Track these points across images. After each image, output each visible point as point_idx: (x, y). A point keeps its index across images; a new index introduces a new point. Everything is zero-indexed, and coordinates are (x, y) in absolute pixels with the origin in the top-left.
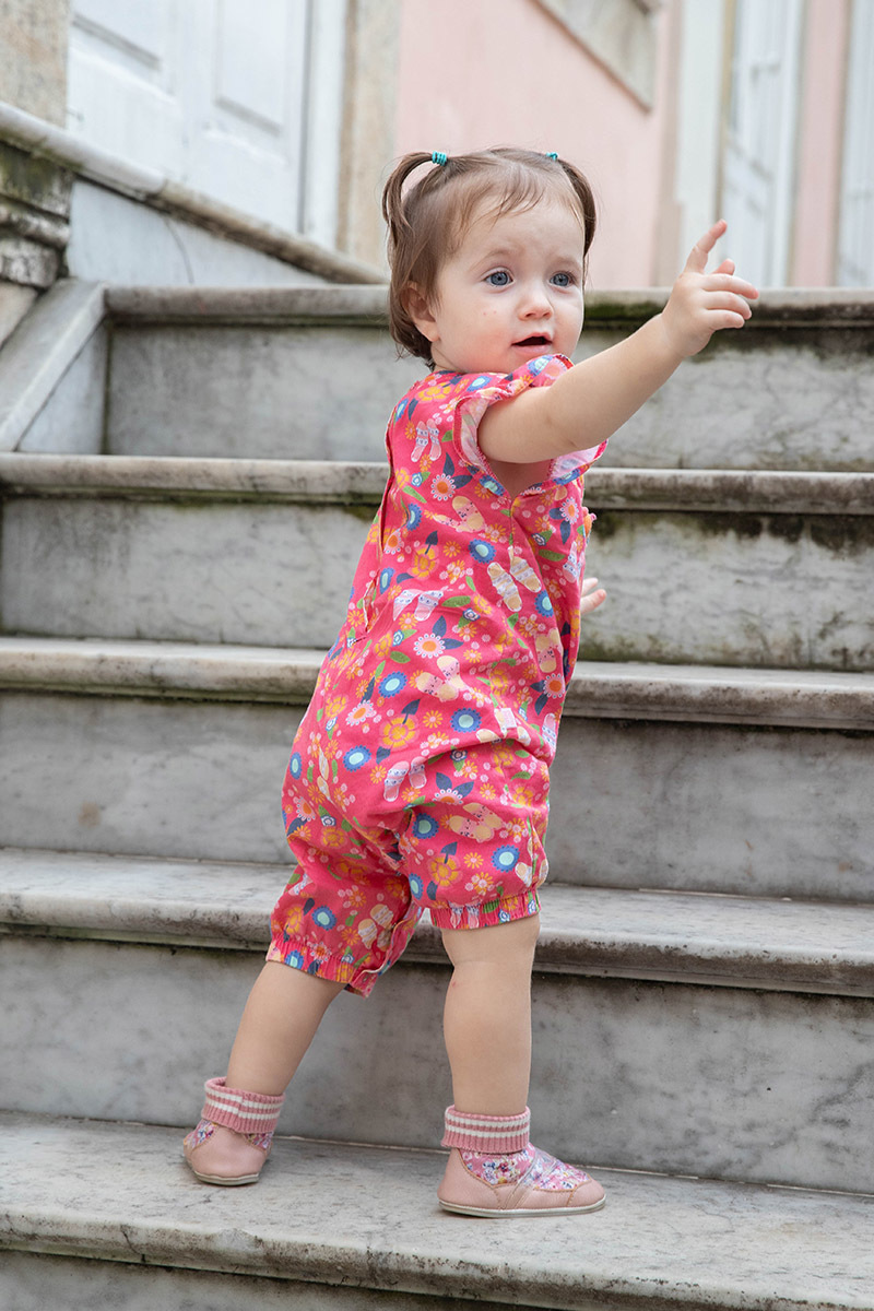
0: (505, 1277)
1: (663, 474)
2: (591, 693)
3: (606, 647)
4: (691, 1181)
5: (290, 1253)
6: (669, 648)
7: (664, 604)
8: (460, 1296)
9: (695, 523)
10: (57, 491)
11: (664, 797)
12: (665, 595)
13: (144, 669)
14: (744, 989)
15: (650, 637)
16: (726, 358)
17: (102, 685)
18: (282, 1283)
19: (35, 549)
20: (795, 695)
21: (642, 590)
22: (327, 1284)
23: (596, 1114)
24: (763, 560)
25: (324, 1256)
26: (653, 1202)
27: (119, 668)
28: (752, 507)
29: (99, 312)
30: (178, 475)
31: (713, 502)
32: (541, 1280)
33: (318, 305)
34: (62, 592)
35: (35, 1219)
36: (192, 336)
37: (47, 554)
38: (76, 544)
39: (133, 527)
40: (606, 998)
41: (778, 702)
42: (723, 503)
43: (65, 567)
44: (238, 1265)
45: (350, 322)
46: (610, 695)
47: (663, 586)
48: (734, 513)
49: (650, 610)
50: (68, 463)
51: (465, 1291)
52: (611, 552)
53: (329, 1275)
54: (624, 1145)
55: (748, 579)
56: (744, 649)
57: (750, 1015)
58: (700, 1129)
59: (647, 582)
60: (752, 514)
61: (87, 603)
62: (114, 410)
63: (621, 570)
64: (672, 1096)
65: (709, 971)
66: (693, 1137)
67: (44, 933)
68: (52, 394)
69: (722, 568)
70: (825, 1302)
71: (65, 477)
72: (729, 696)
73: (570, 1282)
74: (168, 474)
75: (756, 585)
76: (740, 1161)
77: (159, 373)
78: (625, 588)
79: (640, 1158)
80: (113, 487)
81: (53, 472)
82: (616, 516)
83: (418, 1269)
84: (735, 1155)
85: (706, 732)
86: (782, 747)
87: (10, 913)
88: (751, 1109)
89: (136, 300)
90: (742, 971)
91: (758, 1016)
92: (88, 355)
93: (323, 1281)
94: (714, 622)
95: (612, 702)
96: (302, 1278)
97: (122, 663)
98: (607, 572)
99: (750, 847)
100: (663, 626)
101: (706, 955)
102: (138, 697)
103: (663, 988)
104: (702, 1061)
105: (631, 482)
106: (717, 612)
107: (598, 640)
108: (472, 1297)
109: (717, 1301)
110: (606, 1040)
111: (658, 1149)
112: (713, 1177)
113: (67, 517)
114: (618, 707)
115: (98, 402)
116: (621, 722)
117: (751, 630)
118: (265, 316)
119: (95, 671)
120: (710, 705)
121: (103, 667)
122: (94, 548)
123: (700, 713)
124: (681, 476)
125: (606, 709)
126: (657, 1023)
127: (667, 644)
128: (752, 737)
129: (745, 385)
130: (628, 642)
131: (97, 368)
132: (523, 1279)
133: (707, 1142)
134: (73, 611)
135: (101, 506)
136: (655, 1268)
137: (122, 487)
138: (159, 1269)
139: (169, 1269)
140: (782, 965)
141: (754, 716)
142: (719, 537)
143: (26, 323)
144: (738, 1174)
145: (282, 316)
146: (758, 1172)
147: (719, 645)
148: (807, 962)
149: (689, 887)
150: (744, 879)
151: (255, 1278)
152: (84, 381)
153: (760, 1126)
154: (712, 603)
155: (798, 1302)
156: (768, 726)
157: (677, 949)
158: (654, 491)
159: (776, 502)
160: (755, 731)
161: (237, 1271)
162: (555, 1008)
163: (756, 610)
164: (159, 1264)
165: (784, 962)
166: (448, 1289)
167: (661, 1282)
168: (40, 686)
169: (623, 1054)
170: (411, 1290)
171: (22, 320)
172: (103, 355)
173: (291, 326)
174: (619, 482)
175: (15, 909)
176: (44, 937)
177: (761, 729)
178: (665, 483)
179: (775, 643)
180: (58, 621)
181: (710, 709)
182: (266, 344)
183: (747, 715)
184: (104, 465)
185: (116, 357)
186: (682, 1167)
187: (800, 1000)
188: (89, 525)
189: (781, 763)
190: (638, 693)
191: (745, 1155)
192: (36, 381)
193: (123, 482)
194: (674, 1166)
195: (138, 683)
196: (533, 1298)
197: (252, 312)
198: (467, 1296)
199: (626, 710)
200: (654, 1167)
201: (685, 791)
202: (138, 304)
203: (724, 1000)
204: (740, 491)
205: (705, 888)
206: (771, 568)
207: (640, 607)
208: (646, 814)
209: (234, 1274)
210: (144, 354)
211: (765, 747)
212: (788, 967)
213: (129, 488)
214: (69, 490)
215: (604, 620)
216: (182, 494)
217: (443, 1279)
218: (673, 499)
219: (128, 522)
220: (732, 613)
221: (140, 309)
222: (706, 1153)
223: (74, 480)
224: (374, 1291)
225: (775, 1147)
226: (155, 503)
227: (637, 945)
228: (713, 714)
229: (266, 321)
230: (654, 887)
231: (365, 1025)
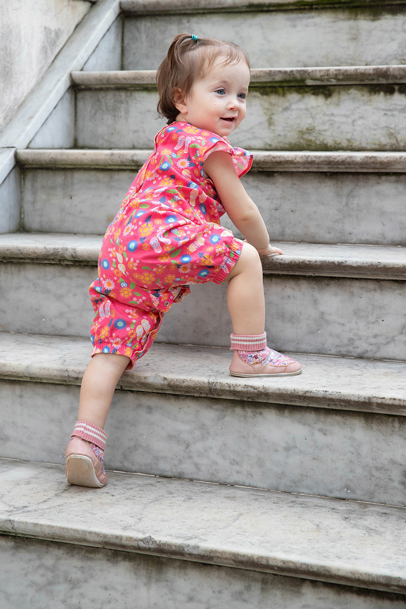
0: (263, 391)
1: (351, 68)
2: (315, 161)
3: (329, 145)
4: (351, 359)
5: (177, 383)
6: (356, 144)
7: (354, 125)
8: (246, 400)
9: (366, 89)
10: (98, 87)
11: (347, 205)
12: (353, 121)
13: (129, 158)
14: (372, 279)
15: (348, 140)
16: (386, 19)
17: (113, 165)
18: (177, 396)
19: (90, 112)
20: (400, 158)
21: (344, 119)
22: (194, 396)
23: (312, 333)
24: (396, 105)
25: (191, 384)
26: (332, 366)
27: (119, 157)
28: (391, 81)
29: (117, 11)
30: (147, 78)
31: (373, 80)
32: (277, 392)
33: (209, 4)
34: (102, 130)
35: (77, 371)
36: (158, 20)
37: (95, 114)
38: (107, 109)
39: (130, 101)
40: (315, 285)
41: (394, 162)
42: (378, 80)
43: (103, 119)
44: (158, 389)
45: (224, 10)
46: (322, 161)
47: (353, 117)
48: (383, 84)
49: (347, 128)
50: (101, 74)
51: (249, 398)
52: (330, 103)
53: (194, 392)
54: (323, 345)
55: (389, 113)
56: (388, 144)
57: (375, 290)
58: (354, 338)
59: (346, 116)
60: (390, 84)
61: (112, 134)
62: (126, 53)
63: (335, 111)
64: (343, 324)
65: (357, 272)
66: (352, 341)
67: (86, 264)
68: (97, 46)
69: (378, 109)
70: (392, 398)
71: (101, 80)
72: (372, 160)
73: (289, 392)
74: (143, 78)
75: (393, 115)
76: (371, 350)
77: (144, 37)
78: (336, 119)
79: (330, 350)
80: (121, 84)
81: (96, 79)
82: (332, 88)
83: (228, 389)
84: (369, 348)
85: (365, 177)
86: (397, 182)
87: (72, 256)
88: (376, 329)
89: (133, 5)
90: (370, 271)
91: (378, 291)
92: (113, 29)
93: (192, 395)
94: (375, 132)
95: (323, 164)
96: (184, 394)
97: (121, 155)
98: (328, 112)
99: (383, 224)
100: (353, 135)
101: (354, 265)
102: (128, 170)
103: (338, 280)
104: (355, 310)
105: (337, 72)
106: (376, 128)
107: (325, 142)
108: (252, 400)
109: (349, 398)
110: (315, 302)
111: (338, 346)
112: (360, 357)
113: (103, 98)
114: (326, 166)
115: (119, 50)
116: (328, 173)
117: (391, 135)
118: (187, 10)
119: (109, 159)
120: (365, 164)
121: (113, 157)
122: (114, 110)
123: (361, 168)
124: (359, 69)
125: (321, 168)
126: (336, 295)
127: (355, 142)
128: (384, 178)
129: (395, 30)
130: (338, 142)
131: (117, 35)
132: (270, 392)
133: (357, 343)
134: (106, 138)
135: (117, 93)
136: (324, 387)
137: (125, 84)
138: (128, 392)
139: (132, 391)
140: (386, 268)
141: (384, 168)
142: (377, 95)
143: (86, 17)
144: (370, 356)
145: (195, 9)
146: (378, 355)
147: (377, 142)
148: (397, 266)
149: (358, 242)
150: (381, 238)
151: (166, 394)
152: (112, 41)
153: (379, 336)
154: (374, 124)
155: (381, 398)
156: (391, 173)
157: (342, 263)
158: (348, 76)
159: (401, 78)
160: (384, 175)
161: (158, 392)
162: (294, 289)
163: (393, 126)
164: (127, 389)
165: (387, 266)
166: (242, 397)
167: (326, 392)
168: (89, 166)
169: (322, 308)
170: (227, 398)
171: (85, 16)
172: (121, 30)
173: (199, 13)
174: (333, 73)
175: (74, 254)
176: (87, 266)
177: (387, 174)
178: (352, 72)
179: (401, 140)
180: (100, 142)
181: (365, 166)
182: (188, 22)
183: (381, 168)
184: (117, 75)
185: (126, 30)
186: (347, 353)
187: (395, 283)
188: (112, 101)
189: (396, 188)
190: (334, 160)
191: (373, 348)
192: (89, 41)
193: (125, 82)
194: (344, 353)
195: (128, 164)
196: (275, 399)
197: (182, 8)
198: (250, 400)
199: (330, 168)
200: (336, 353)
201: (356, 202)
202: (134, 7)
203: (364, 284)
204: (384, 74)
205: (365, 242)
206: (399, 107)
207: (343, 127)
208: (339, 212)
209: (158, 393)
210: (138, 29)
211: (389, 182)
212: (388, 268)
213: (127, 84)
214: (103, 86)
215: (328, 133)
216: (149, 86)
217: (239, 392)
218: (356, 79)
219: (128, 99)
220: (382, 128)
221: (135, 9)
222: (357, 347)
223: (105, 82)
224: (213, 398)
225: (386, 344)
226: (138, 90)
227: (326, 261)
228: (367, 168)
229: (188, 12)
230: (343, 243)
231: (217, 299)
